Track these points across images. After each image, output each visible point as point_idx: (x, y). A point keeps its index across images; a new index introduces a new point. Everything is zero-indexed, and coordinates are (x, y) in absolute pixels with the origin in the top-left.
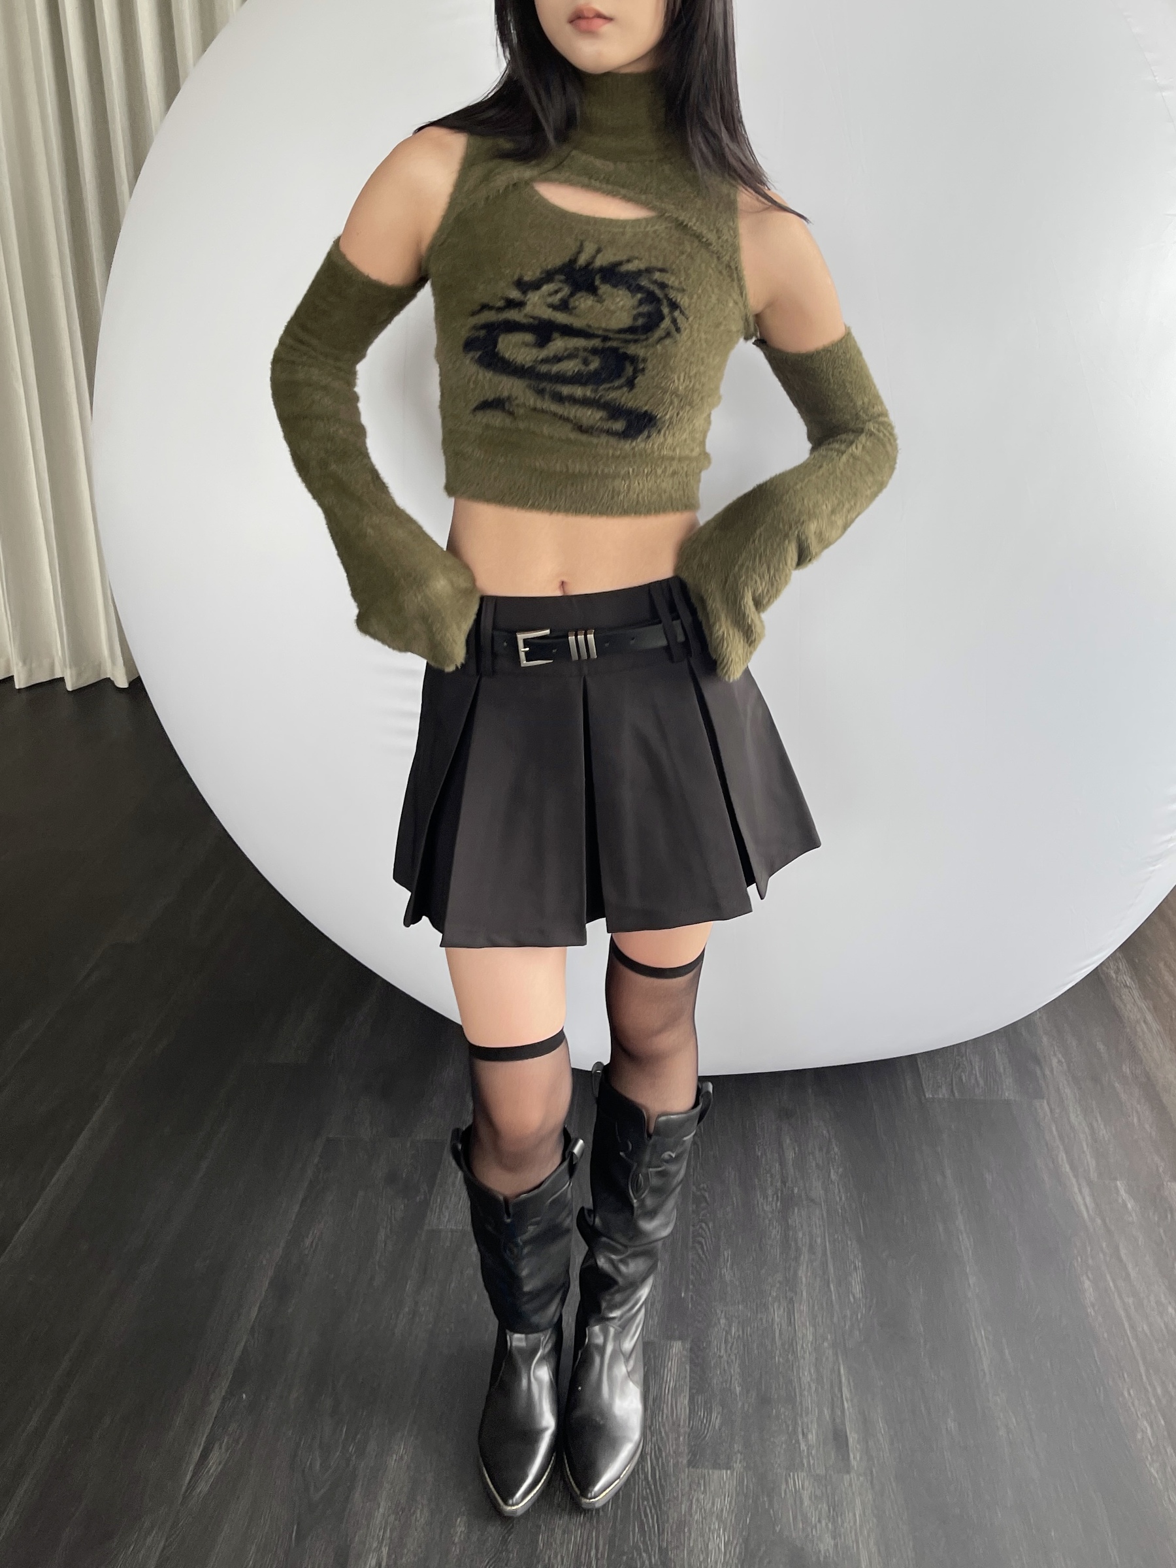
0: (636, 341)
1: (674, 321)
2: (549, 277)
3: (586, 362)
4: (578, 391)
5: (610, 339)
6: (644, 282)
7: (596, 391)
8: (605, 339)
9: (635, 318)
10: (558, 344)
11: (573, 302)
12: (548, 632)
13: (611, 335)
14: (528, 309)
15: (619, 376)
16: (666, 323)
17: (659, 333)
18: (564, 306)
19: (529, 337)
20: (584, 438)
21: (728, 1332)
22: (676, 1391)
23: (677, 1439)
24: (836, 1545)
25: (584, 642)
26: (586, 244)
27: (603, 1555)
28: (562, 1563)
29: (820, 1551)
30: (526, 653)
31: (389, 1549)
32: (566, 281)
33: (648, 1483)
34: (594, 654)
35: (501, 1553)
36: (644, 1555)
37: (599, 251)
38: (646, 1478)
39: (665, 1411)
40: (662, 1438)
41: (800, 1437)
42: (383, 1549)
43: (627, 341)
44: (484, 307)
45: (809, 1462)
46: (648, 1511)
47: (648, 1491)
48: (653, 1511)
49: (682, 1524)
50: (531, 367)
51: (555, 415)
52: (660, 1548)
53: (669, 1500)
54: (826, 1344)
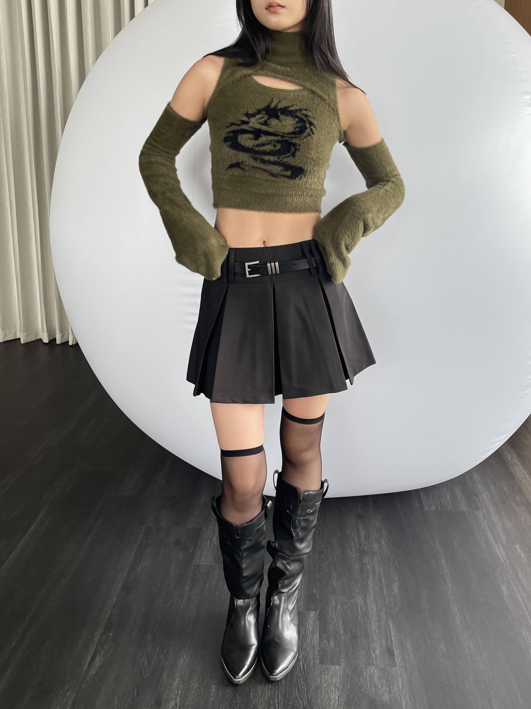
0: (295, 138)
1: (311, 130)
2: (259, 112)
3: (275, 146)
4: (272, 158)
5: (285, 137)
6: (299, 114)
7: (278, 158)
8: (282, 137)
9: (295, 128)
10: (264, 139)
11: (269, 122)
12: (258, 262)
13: (285, 135)
14: (251, 124)
15: (289, 152)
16: (308, 130)
17: (305, 134)
18: (265, 123)
19: (251, 136)
20: (274, 179)
21: (336, 608)
22: (313, 633)
23: (314, 653)
24: (390, 697)
25: (273, 267)
26: (274, 99)
27: (281, 702)
28: (262, 705)
29: (383, 699)
30: (249, 271)
31: (180, 698)
32: (266, 114)
33: (301, 671)
34: (278, 272)
35: (233, 700)
36: (300, 701)
37: (279, 102)
38: (300, 669)
39: (308, 641)
40: (307, 652)
41: (372, 651)
42: (178, 698)
43: (292, 138)
44: (232, 124)
45: (376, 662)
46: (302, 683)
47: (301, 674)
48: (304, 683)
49: (317, 689)
50: (252, 148)
51: (262, 169)
52: (308, 698)
53: (311, 678)
54: (382, 613)
